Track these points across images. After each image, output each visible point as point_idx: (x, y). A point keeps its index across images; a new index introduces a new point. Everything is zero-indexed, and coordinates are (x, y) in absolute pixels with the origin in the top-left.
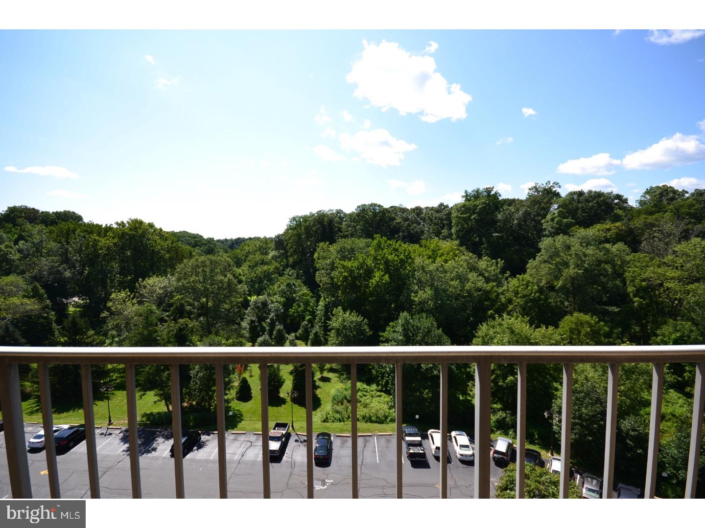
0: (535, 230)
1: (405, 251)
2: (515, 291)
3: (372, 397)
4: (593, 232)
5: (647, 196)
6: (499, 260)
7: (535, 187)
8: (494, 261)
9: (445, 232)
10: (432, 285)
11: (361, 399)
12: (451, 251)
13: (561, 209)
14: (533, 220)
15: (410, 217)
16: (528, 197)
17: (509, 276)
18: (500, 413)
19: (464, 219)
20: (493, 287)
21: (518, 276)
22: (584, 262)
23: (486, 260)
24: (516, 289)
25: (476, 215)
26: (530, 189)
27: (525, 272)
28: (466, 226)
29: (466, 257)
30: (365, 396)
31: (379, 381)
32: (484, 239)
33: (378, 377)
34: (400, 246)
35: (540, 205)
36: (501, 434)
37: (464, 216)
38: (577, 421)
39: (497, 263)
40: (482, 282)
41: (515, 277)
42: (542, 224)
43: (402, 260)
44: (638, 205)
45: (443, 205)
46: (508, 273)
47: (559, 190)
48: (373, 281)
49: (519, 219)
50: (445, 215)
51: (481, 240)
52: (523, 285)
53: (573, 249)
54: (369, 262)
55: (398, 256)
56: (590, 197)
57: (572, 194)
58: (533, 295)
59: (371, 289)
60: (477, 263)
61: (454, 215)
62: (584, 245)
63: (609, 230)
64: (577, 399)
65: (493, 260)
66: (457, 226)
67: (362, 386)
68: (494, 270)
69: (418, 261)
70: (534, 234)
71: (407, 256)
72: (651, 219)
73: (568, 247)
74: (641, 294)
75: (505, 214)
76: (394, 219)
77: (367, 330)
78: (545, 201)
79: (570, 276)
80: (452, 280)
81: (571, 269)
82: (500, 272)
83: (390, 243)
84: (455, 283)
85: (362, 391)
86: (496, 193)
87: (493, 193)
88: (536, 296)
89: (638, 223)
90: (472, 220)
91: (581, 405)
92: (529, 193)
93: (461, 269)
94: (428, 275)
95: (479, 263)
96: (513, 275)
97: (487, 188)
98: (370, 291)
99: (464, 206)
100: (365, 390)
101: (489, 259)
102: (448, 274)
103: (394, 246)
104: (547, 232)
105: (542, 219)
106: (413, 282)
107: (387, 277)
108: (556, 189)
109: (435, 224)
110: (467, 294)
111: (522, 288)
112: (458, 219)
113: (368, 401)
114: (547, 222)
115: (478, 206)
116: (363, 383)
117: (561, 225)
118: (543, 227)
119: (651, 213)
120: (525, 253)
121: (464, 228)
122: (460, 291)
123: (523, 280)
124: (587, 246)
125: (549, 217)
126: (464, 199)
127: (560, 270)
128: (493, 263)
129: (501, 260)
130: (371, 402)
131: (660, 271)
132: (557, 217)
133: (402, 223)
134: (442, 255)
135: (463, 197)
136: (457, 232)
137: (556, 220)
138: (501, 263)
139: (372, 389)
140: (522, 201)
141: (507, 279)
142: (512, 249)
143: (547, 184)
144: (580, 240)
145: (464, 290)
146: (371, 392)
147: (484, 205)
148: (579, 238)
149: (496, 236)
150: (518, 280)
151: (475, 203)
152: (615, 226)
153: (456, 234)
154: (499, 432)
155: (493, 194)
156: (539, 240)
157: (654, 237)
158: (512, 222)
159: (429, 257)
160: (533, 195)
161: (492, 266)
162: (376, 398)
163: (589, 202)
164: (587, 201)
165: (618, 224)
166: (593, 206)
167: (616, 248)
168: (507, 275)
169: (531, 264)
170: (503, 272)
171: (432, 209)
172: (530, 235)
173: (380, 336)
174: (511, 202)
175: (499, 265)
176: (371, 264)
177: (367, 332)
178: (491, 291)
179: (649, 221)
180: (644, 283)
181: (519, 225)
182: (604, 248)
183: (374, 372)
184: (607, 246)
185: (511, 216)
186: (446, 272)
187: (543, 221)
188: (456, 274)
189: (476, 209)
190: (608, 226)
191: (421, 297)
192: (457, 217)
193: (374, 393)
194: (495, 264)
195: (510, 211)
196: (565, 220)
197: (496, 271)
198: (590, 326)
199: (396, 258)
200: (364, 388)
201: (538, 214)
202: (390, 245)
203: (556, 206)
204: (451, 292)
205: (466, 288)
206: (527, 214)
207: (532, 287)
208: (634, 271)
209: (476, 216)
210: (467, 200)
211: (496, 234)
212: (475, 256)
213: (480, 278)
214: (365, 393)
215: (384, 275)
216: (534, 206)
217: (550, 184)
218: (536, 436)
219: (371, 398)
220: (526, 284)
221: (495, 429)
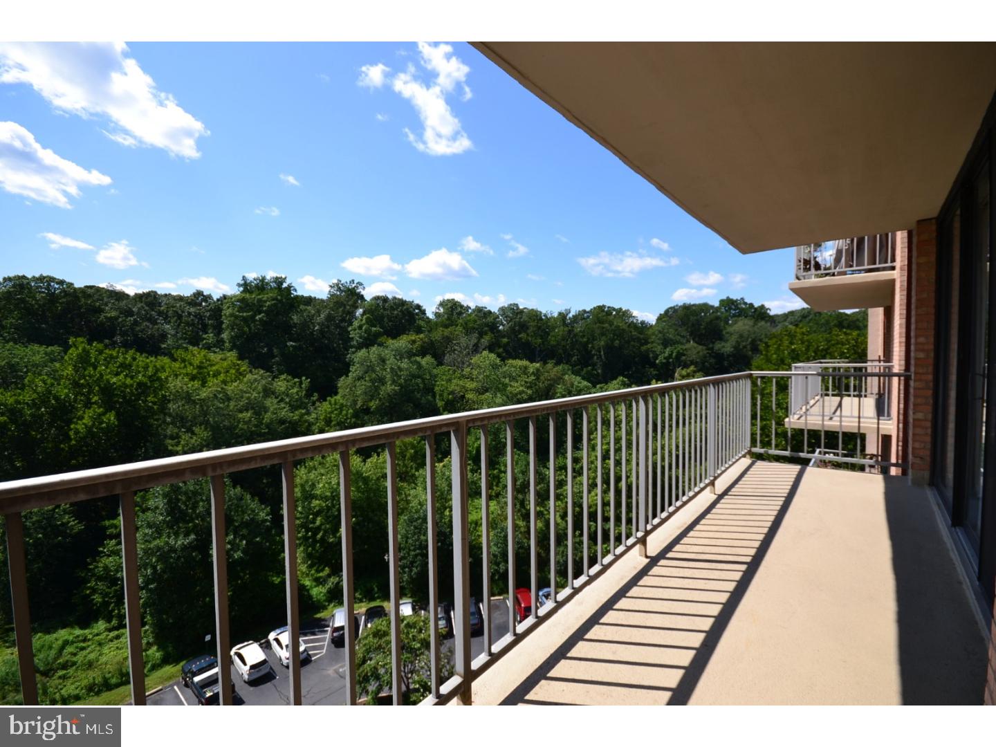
0: (342, 340)
1: (146, 368)
2: (328, 419)
3: (100, 644)
4: (403, 342)
5: (440, 308)
6: (304, 378)
7: (337, 285)
8: (296, 380)
9: (210, 337)
10: (206, 423)
11: (75, 659)
12: (231, 368)
13: (368, 315)
14: (337, 326)
15: (135, 309)
16: (329, 296)
17: (317, 400)
18: (331, 579)
19: (245, 319)
20: (302, 415)
21: (328, 398)
22: (400, 377)
23: (285, 379)
24: (328, 415)
25: (263, 314)
26: (331, 286)
27: (336, 393)
28: (246, 329)
29: (256, 376)
30: (83, 649)
31: (113, 610)
32: (275, 351)
33: (108, 604)
34: (134, 359)
35: (345, 307)
36: (335, 606)
37: (245, 314)
38: (418, 551)
39: (301, 383)
40: (285, 410)
41: (325, 400)
42: (349, 332)
43: (140, 384)
44: (434, 317)
45: (203, 295)
46: (315, 396)
47: (363, 293)
48: (78, 427)
49: (321, 324)
50: (209, 311)
51: (270, 350)
52: (336, 410)
53: (388, 362)
54: (63, 391)
55: (132, 378)
56: (395, 304)
57: (377, 298)
58: (348, 421)
59: (73, 442)
60: (272, 385)
61: (227, 312)
62: (398, 358)
63: (414, 342)
64: (416, 528)
65: (294, 378)
66: (233, 329)
67: (71, 634)
68: (297, 393)
69: (175, 384)
70: (339, 344)
71: (150, 377)
72: (447, 332)
73: (383, 361)
74: (449, 408)
75: (303, 316)
76: (99, 311)
77: (72, 523)
78: (350, 303)
79: (388, 394)
80: (241, 412)
81: (388, 386)
82: (305, 395)
83: (111, 355)
84: (247, 415)
85: (73, 642)
86: (289, 287)
87: (285, 285)
88: (352, 422)
89: (437, 335)
90: (257, 321)
91: (420, 533)
92: (330, 292)
93: (255, 394)
94: (197, 406)
95: (275, 384)
96: (323, 398)
97: (277, 278)
98: (70, 447)
99: (242, 300)
100: (81, 638)
101: (290, 377)
102: (232, 404)
103: (121, 359)
104: (355, 343)
105: (348, 326)
106: (164, 421)
107: (111, 417)
108: (360, 290)
109: (188, 324)
110: (266, 431)
111: (336, 414)
112: (233, 318)
113: (92, 656)
114: (355, 330)
115: (265, 302)
116: (72, 627)
117: (369, 335)
118: (351, 336)
119: (446, 326)
120: (331, 369)
121: (244, 333)
122: (256, 426)
123: (336, 404)
124: (401, 359)
125: (356, 324)
126: (241, 289)
127: (377, 389)
128: (295, 383)
129: (306, 379)
130: (101, 655)
131: (461, 383)
132: (364, 324)
133: (120, 320)
134: (217, 374)
135: (239, 285)
136: (233, 339)
137: (364, 328)
138: (306, 382)
139: (96, 631)
140: (322, 301)
141: (314, 404)
142: (313, 363)
143: (350, 282)
144: (394, 353)
145: (263, 424)
146: (97, 638)
147: (273, 302)
148: (392, 350)
149: (291, 346)
150: (330, 404)
151: (260, 297)
152: (419, 338)
153: (230, 342)
154: (332, 605)
155: (286, 287)
156: (346, 352)
157: (455, 350)
158: (312, 328)
159: (193, 378)
160: (335, 294)
161: (293, 388)
162: (111, 644)
163: (394, 310)
164: (392, 308)
165: (422, 336)
166: (398, 314)
167: (426, 361)
168: (315, 398)
169: (342, 382)
170: (309, 394)
171: (181, 298)
172: (335, 345)
173: (106, 528)
174: (309, 301)
175: (303, 386)
176: (67, 395)
177: (72, 528)
178: (300, 421)
179: (446, 334)
180: (450, 396)
181: (321, 331)
182: (416, 361)
183: (97, 598)
184: (418, 359)
185: (311, 320)
186: (229, 399)
187: (350, 329)
188: (246, 401)
189: (262, 306)
190: (413, 338)
191: (188, 444)
192: (231, 315)
193: (102, 637)
194: (298, 384)
195: (309, 312)
196: (374, 329)
197: (300, 394)
198: (413, 447)
199: (129, 381)
200: (78, 636)
201: (343, 320)
202: (112, 357)
203: (360, 311)
204: (242, 429)
205: (264, 422)
206: (330, 318)
207: (347, 411)
208: (442, 385)
209: (263, 316)
210: (246, 291)
211: (291, 343)
212: (268, 374)
213: (283, 406)
214: (82, 644)
215: (104, 414)
216: (337, 309)
217: (354, 283)
218: (376, 589)
219: (98, 648)
220: (340, 408)
221: (327, 604)
